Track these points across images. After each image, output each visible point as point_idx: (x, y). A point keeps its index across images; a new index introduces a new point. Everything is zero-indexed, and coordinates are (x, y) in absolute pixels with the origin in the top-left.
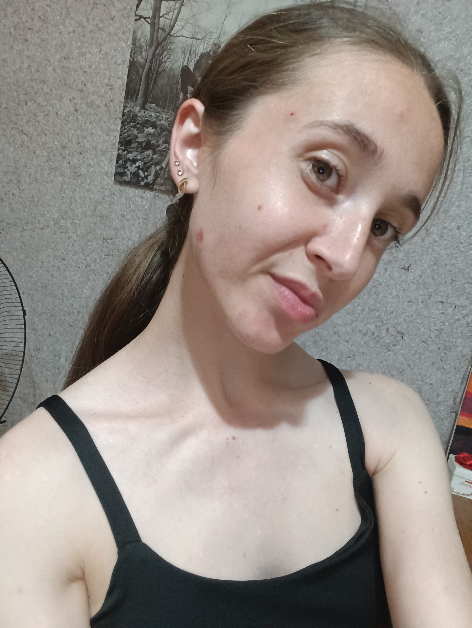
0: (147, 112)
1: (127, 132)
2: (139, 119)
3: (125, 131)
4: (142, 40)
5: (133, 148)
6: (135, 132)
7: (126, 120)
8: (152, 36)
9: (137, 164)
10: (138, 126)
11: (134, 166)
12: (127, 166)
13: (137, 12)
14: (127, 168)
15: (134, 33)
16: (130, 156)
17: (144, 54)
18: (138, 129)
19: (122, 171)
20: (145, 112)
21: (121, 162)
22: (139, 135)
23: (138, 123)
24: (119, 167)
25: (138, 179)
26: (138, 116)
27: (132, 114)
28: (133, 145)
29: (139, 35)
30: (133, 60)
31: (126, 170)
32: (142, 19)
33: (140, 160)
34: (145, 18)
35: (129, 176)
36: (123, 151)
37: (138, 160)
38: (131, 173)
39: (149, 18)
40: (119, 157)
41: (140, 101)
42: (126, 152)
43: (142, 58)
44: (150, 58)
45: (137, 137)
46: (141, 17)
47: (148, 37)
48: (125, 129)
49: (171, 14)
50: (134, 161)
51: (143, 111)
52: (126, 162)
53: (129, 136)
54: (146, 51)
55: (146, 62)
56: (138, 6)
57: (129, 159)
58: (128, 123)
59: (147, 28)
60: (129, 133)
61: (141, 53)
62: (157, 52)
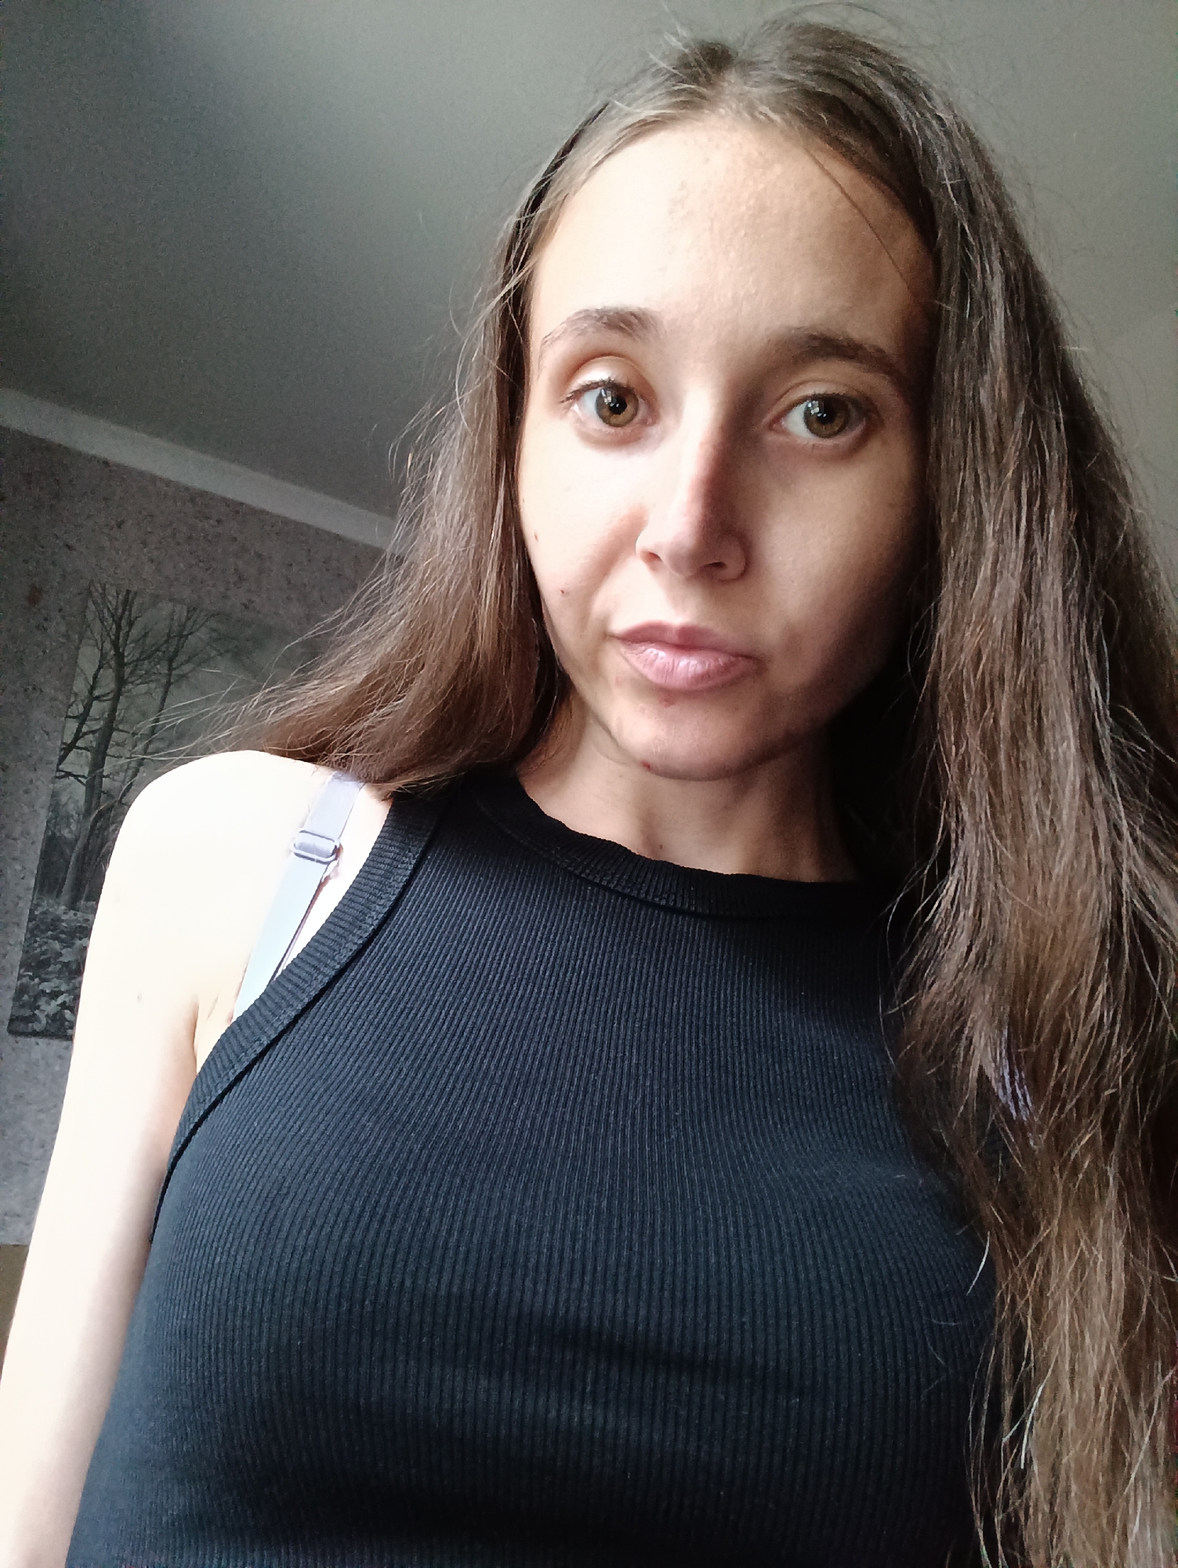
0: (79, 914)
1: (40, 946)
2: (64, 924)
3: (36, 945)
4: (71, 806)
5: (51, 973)
6: (57, 945)
7: (37, 927)
8: (88, 802)
9: (60, 1000)
10: (63, 936)
11: (54, 1003)
12: (40, 1003)
13: (61, 767)
14: (38, 1008)
15: (55, 795)
16: (47, 987)
17: (73, 827)
18: (61, 941)
19: (27, 1013)
20: (75, 915)
21: (26, 997)
22: (63, 952)
23: (63, 932)
24: (23, 1006)
25: (62, 1025)
26: (63, 921)
27: (50, 917)
28: (50, 969)
29: (64, 799)
30: (54, 834)
31: (37, 1012)
32: (71, 778)
33: (67, 992)
34: (76, 777)
35: (44, 1021)
36: (32, 978)
37: (62, 993)
38: (47, 1016)
39: (83, 777)
40: (21, 991)
41: (66, 896)
42: (37, 980)
43: (71, 831)
44: (85, 833)
45: (61, 955)
46: (68, 774)
47: (82, 802)
48: (36, 942)
49: (122, 774)
50: (55, 995)
51: (72, 912)
52: (36, 998)
53: (43, 953)
54: (78, 822)
55: (76, 840)
56: (62, 759)
57: (43, 991)
58: (43, 932)
59: (80, 791)
60: (45, 948)
61: (68, 825)
62: (99, 824)
